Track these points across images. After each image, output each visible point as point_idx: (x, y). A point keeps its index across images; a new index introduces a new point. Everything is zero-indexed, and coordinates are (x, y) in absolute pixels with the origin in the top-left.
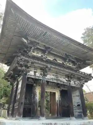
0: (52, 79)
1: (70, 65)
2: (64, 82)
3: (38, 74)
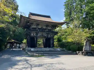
0: (40, 36)
1: (49, 28)
2: (45, 36)
3: (34, 35)
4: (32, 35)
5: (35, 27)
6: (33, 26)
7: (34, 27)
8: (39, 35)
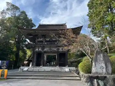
0: (47, 50)
2: (54, 50)
3: (40, 49)
4: (37, 49)
5: (42, 40)
6: (39, 38)
7: (40, 40)
8: (45, 50)
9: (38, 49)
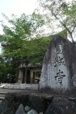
9: (23, 65)
